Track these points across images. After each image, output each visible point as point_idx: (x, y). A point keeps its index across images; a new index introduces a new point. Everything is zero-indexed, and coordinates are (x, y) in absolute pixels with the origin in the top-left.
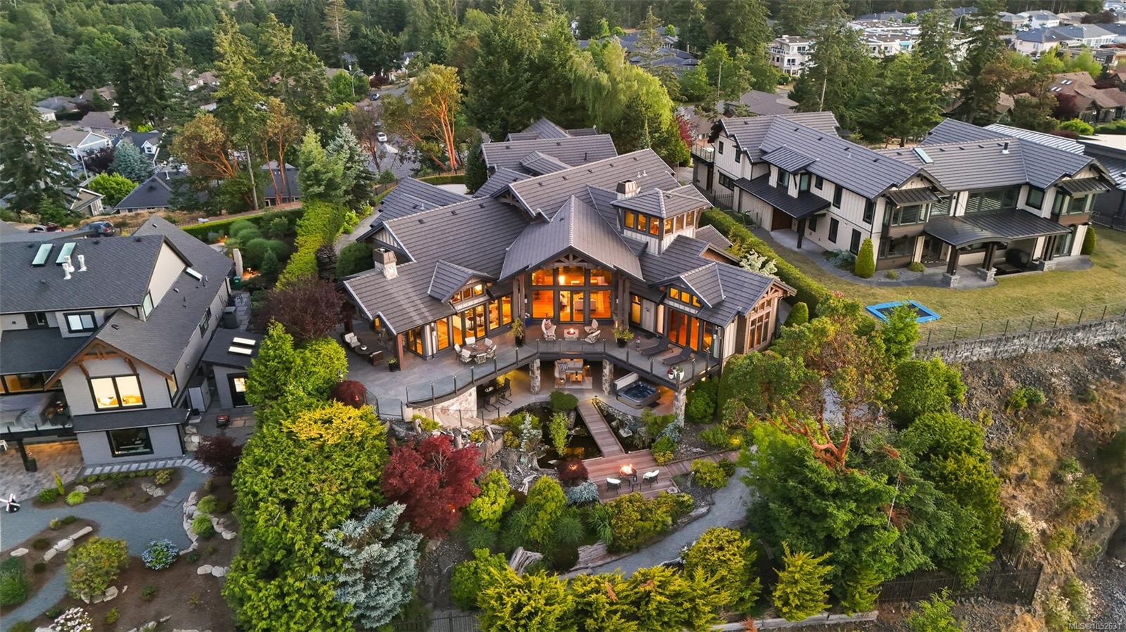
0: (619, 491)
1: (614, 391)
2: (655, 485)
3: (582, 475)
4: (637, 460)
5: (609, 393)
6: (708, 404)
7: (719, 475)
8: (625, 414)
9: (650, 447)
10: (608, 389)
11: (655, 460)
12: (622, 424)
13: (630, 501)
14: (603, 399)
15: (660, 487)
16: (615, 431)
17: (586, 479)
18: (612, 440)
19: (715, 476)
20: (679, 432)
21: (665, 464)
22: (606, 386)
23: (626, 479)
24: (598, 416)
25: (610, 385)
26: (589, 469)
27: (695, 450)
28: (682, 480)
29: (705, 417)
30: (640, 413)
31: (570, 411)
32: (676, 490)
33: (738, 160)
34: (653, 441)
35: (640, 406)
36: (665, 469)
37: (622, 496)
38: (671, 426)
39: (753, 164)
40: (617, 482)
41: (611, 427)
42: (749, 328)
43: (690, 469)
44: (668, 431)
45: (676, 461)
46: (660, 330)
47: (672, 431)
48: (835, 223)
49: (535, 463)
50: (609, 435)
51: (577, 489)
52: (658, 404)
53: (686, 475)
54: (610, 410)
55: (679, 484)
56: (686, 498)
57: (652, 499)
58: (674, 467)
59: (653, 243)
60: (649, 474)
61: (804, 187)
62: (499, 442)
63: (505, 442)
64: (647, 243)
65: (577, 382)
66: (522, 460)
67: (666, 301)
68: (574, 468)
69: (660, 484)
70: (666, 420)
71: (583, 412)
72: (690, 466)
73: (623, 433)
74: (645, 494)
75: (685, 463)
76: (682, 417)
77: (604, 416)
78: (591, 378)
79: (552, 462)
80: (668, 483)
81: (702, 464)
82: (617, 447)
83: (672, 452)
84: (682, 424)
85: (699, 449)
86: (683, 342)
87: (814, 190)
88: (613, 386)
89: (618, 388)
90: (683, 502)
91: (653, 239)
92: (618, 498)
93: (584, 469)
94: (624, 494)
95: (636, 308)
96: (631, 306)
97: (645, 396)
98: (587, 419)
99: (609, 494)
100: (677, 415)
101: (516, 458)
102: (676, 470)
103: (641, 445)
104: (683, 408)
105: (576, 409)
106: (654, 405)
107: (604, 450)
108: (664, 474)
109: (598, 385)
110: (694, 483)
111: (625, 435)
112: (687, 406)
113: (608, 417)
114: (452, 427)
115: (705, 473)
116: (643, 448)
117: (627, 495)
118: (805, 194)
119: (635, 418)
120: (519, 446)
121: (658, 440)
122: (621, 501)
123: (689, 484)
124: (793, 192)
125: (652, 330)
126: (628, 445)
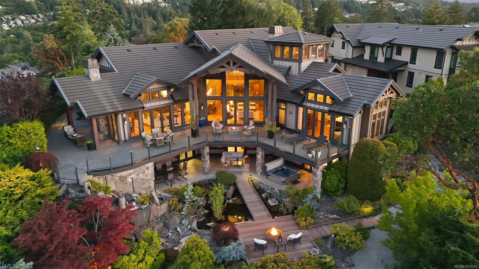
0: (266, 251)
1: (265, 173)
2: (298, 246)
3: (233, 236)
4: (281, 224)
5: (261, 174)
6: (339, 180)
7: (357, 238)
8: (273, 189)
9: (293, 213)
10: (261, 170)
11: (298, 224)
12: (270, 196)
13: (275, 262)
14: (256, 178)
15: (304, 248)
16: (265, 201)
17: (236, 239)
18: (262, 207)
19: (354, 238)
20: (318, 201)
21: (307, 228)
22: (259, 169)
23: (271, 240)
24: (251, 190)
25: (262, 168)
26: (240, 230)
27: (331, 216)
28: (322, 242)
29: (337, 191)
30: (284, 188)
31: (230, 185)
32: (318, 251)
33: (343, 47)
34: (296, 208)
35: (284, 183)
36: (307, 232)
37: (268, 256)
38: (310, 196)
39: (354, 47)
40: (264, 242)
41: (262, 198)
42: (371, 121)
43: (329, 233)
44: (308, 200)
45: (316, 225)
46: (300, 127)
47: (312, 200)
48: (411, 75)
49: (195, 225)
50: (259, 203)
51: (226, 249)
52: (299, 182)
53: (326, 238)
54: (262, 186)
55: (320, 246)
56: (328, 259)
57: (296, 259)
58: (314, 231)
59: (294, 66)
60: (293, 236)
61: (388, 56)
62: (165, 206)
63: (170, 206)
64: (290, 67)
65: (238, 166)
66: (183, 222)
67: (305, 104)
68: (227, 229)
69: (303, 246)
70: (306, 192)
71: (240, 186)
72: (328, 230)
73: (271, 202)
74: (289, 255)
75: (324, 227)
76: (319, 190)
77: (256, 190)
78: (248, 165)
79: (209, 224)
80: (311, 245)
81: (341, 228)
82: (266, 213)
83: (312, 218)
84: (319, 196)
85: (335, 216)
86: (317, 134)
87: (395, 57)
88: (264, 168)
89: (268, 169)
90: (325, 263)
91: (294, 64)
92: (264, 258)
93: (235, 231)
94: (270, 255)
95: (282, 113)
96: (278, 112)
97: (288, 176)
98: (242, 192)
99: (257, 253)
100: (315, 188)
101: (178, 221)
102: (317, 233)
103: (285, 212)
104: (320, 182)
105: (235, 184)
106: (295, 182)
107: (254, 215)
108: (307, 236)
109: (253, 169)
110: (334, 245)
111: (272, 204)
112: (322, 182)
113: (259, 191)
114: (125, 192)
115: (344, 236)
116: (287, 214)
117: (272, 256)
118: (388, 60)
119: (280, 191)
120: (181, 210)
121: (300, 208)
122: (266, 262)
123: (329, 246)
124: (381, 59)
125: (293, 128)
126: (274, 212)
